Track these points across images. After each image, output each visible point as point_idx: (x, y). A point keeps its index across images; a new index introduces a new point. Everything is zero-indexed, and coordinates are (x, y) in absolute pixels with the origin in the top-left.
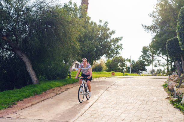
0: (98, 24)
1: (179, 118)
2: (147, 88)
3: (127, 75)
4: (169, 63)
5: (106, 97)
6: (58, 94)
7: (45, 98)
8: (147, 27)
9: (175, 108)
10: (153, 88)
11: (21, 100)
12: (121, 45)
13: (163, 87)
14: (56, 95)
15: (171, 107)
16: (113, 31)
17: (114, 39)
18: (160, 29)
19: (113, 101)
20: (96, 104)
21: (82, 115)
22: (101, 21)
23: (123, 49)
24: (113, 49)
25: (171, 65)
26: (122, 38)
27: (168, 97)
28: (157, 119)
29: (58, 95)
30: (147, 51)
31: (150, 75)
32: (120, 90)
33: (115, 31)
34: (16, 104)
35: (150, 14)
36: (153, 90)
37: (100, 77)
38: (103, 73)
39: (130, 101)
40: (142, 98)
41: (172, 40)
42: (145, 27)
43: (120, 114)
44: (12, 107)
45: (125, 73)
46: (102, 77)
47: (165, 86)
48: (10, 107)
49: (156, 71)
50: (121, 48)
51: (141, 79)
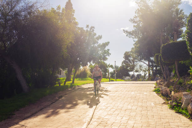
0: (85, 29)
1: (187, 123)
2: (140, 93)
3: (113, 81)
4: (150, 68)
5: (104, 104)
6: (54, 102)
7: (42, 107)
8: (129, 32)
9: (176, 112)
10: (145, 93)
11: (18, 110)
12: (109, 50)
13: (155, 92)
14: (52, 104)
15: (173, 112)
16: (99, 36)
17: (101, 44)
18: (141, 34)
19: (113, 108)
20: (98, 112)
21: (89, 124)
22: (88, 26)
23: (110, 54)
24: (100, 54)
25: (153, 70)
26: (109, 43)
27: (164, 102)
28: (166, 124)
29: (54, 104)
30: (129, 56)
31: (130, 80)
32: (114, 96)
33: (101, 36)
34: (14, 115)
35: (131, 20)
36: (146, 95)
37: (87, 83)
38: (88, 79)
39: (130, 107)
40: (140, 104)
41: (166, 45)
42: (127, 32)
43: (127, 121)
44: (11, 118)
45: (111, 79)
46: (89, 83)
47: (157, 91)
48: (9, 118)
49: (136, 76)
50: (108, 53)
51: (129, 85)
